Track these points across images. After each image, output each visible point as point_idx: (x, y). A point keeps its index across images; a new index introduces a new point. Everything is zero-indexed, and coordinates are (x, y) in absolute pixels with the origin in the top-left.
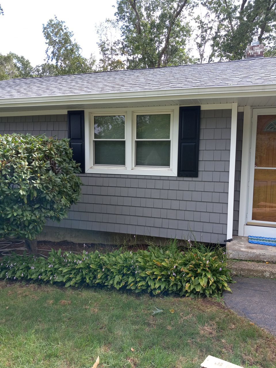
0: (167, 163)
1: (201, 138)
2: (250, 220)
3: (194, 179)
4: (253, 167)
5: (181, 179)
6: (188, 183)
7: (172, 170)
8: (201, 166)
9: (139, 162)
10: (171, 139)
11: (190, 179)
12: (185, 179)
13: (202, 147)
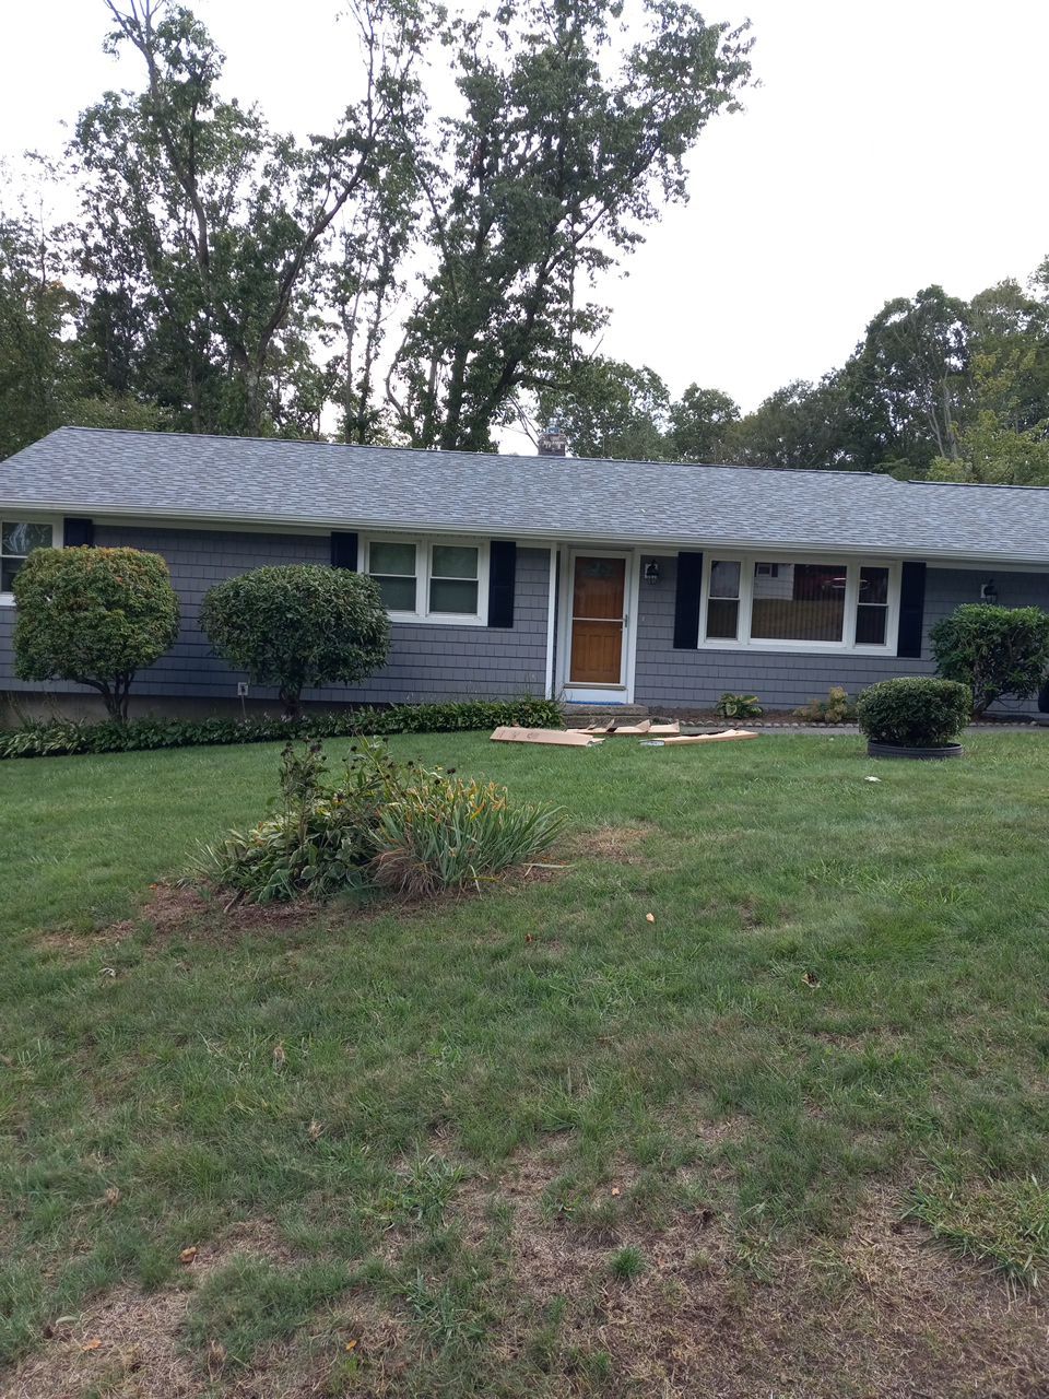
0: (473, 610)
1: (516, 580)
2: (568, 681)
3: (508, 630)
4: (571, 619)
5: (492, 629)
6: (500, 634)
7: (481, 617)
8: (517, 615)
9: (434, 608)
11: (503, 630)
12: (498, 629)
13: (517, 591)
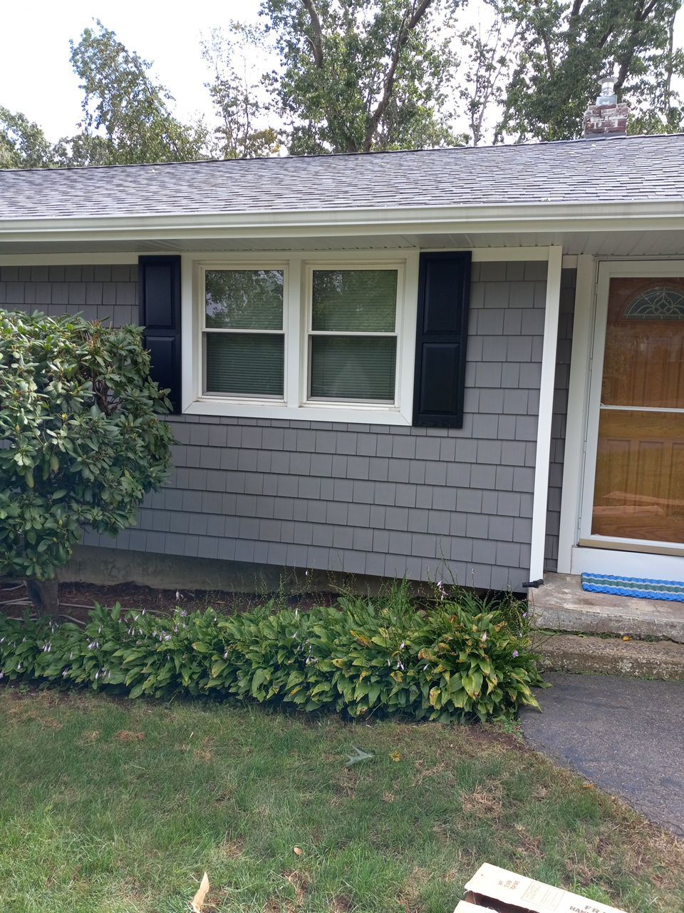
0: (387, 393)
1: (472, 331)
2: (586, 533)
3: (453, 433)
4: (596, 406)
5: (422, 431)
6: (438, 441)
7: (400, 410)
8: (471, 402)
9: (318, 388)
10: (397, 333)
11: (443, 432)
12: (432, 432)
13: (474, 353)
